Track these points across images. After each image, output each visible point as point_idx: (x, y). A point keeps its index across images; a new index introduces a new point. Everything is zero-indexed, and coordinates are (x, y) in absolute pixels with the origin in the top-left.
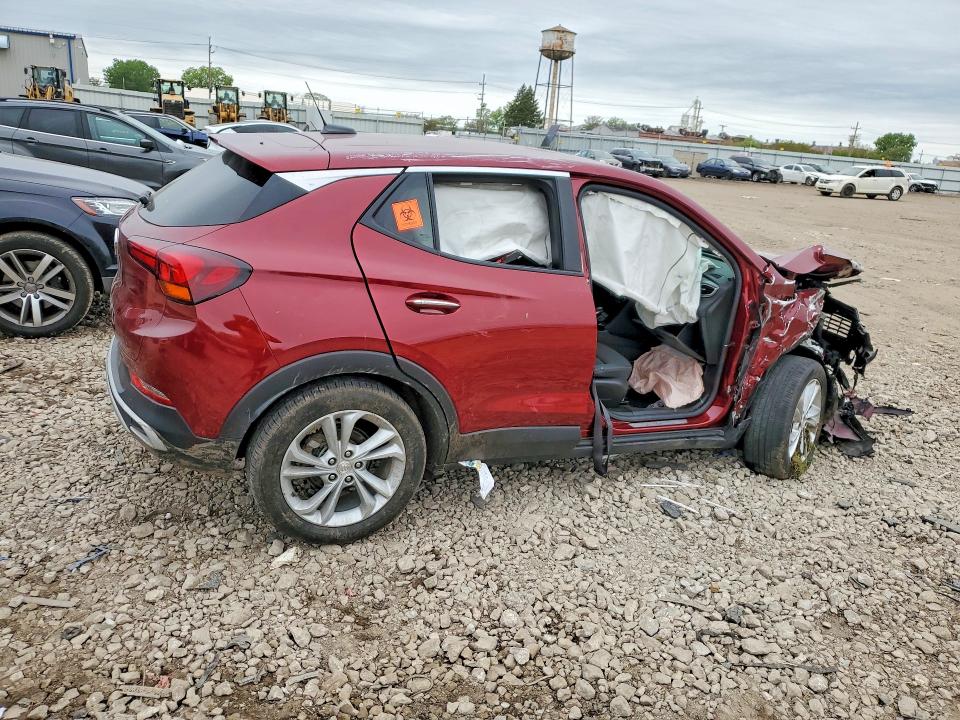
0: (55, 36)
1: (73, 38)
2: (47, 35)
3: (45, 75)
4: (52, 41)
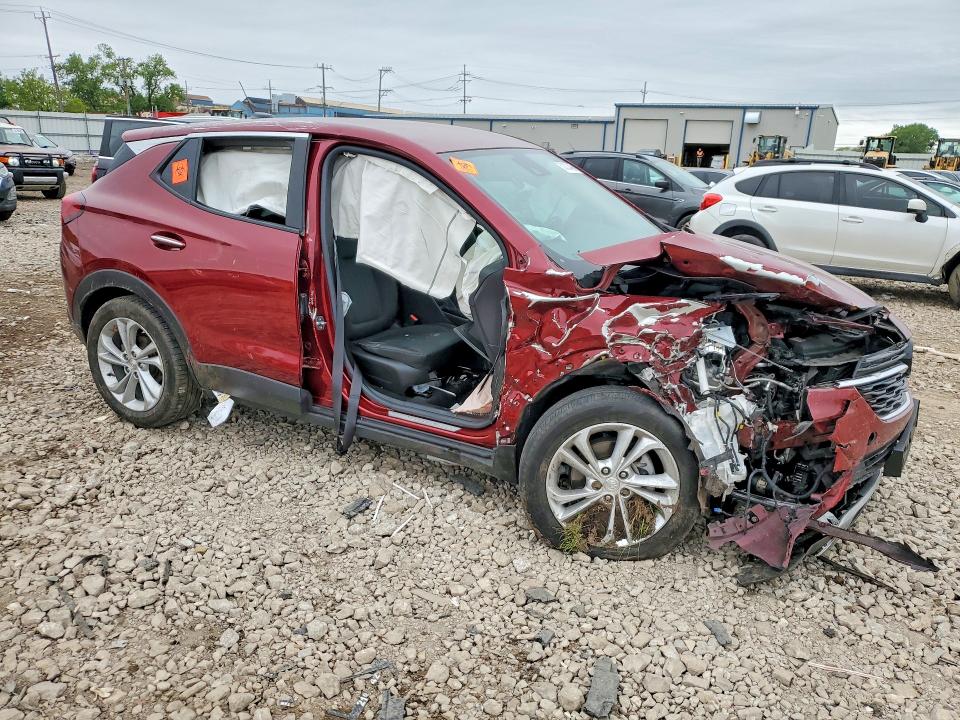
0: (801, 108)
1: (816, 108)
2: (794, 108)
3: (770, 143)
4: (797, 112)
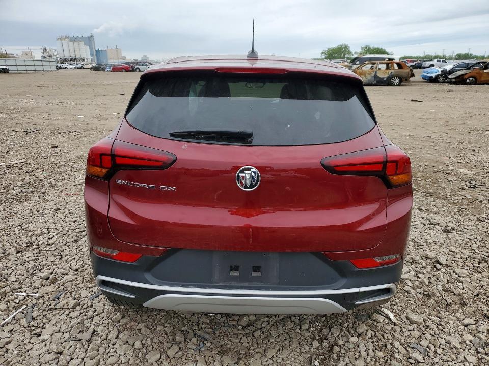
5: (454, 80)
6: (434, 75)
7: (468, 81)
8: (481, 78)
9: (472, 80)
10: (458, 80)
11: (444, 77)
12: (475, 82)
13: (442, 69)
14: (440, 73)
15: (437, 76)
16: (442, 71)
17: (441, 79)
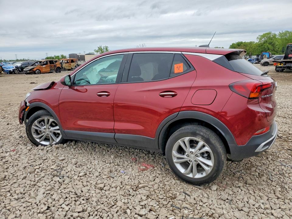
5: (28, 72)
6: (11, 70)
7: (36, 72)
8: (42, 70)
9: (38, 71)
10: (31, 71)
11: (18, 70)
12: (40, 73)
13: (15, 66)
14: (15, 68)
15: (14, 70)
16: (15, 67)
17: (16, 72)
